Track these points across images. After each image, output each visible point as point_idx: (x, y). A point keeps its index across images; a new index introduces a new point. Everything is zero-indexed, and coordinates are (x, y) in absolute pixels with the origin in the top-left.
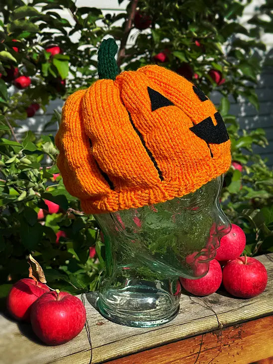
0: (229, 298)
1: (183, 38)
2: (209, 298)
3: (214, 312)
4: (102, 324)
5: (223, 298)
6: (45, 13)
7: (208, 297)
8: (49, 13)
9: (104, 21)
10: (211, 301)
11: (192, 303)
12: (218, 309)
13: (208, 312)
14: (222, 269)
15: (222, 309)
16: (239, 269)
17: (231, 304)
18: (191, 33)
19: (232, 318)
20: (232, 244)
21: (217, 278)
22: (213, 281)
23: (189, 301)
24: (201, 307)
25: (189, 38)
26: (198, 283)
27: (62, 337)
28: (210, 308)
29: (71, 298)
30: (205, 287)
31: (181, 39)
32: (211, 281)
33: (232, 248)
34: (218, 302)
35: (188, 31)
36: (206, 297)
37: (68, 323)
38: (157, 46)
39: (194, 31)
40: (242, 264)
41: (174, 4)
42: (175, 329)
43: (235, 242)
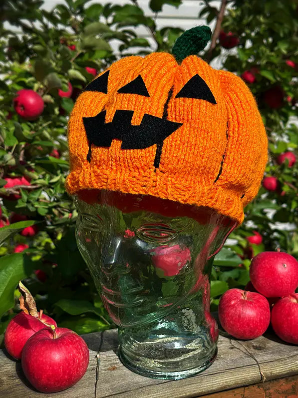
0: (279, 344)
1: (272, 56)
2: (254, 343)
3: (257, 361)
4: (114, 369)
5: (272, 344)
6: (120, 30)
7: (252, 342)
8: (125, 31)
11: (232, 348)
12: (261, 357)
13: (248, 360)
14: (271, 308)
15: (267, 357)
16: (290, 308)
17: (280, 352)
18: (279, 50)
19: (279, 369)
20: (282, 277)
21: (262, 318)
22: (256, 322)
23: (228, 345)
24: (242, 354)
25: (278, 56)
26: (238, 324)
27: (55, 384)
28: (251, 356)
29: (69, 337)
30: (247, 329)
31: (268, 57)
32: (254, 322)
33: (282, 283)
34: (264, 348)
35: (276, 49)
36: (249, 341)
37: (61, 367)
38: (244, 65)
39: (283, 48)
40: (295, 303)
41: (258, 17)
42: (202, 380)
43: (285, 275)
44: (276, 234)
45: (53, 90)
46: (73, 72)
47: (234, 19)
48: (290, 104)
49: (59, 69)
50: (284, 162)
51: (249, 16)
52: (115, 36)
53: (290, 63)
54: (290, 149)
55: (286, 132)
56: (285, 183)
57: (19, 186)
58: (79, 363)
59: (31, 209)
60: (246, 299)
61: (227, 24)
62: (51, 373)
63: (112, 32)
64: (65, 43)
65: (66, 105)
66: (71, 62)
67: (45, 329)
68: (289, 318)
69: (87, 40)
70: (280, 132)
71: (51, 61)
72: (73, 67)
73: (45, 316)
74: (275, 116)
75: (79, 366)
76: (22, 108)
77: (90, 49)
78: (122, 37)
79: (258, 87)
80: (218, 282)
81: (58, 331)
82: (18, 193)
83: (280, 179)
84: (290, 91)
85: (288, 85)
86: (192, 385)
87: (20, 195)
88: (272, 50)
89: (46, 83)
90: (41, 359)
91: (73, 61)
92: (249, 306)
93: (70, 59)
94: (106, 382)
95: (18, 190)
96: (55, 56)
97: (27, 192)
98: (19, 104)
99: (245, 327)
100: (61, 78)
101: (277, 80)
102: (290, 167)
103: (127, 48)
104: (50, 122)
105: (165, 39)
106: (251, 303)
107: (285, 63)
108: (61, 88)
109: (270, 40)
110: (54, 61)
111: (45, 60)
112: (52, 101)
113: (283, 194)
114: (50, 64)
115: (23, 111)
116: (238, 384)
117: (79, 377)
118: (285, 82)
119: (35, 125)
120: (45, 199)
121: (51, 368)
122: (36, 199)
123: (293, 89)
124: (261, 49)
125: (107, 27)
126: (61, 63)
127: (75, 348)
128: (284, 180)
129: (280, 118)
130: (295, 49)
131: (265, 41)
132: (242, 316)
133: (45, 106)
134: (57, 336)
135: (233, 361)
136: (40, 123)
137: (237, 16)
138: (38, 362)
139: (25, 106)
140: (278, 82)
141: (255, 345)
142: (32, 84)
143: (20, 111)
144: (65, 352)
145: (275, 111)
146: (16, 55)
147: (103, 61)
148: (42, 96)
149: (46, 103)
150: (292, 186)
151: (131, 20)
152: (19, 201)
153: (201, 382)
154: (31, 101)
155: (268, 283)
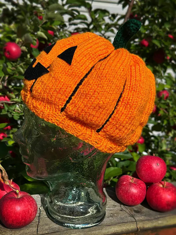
1: (160, 31)
2: (135, 208)
3: (135, 220)
5: (145, 210)
6: (70, 9)
7: (134, 207)
8: (73, 10)
9: (110, 18)
10: (136, 210)
11: (121, 210)
12: (138, 217)
13: (130, 219)
14: (147, 188)
15: (142, 218)
16: (158, 190)
17: (149, 215)
18: (165, 28)
19: (148, 225)
20: (156, 171)
21: (140, 195)
22: (136, 196)
23: (119, 208)
24: (127, 214)
25: (164, 32)
26: (126, 196)
27: (16, 224)
28: (133, 216)
29: (27, 197)
30: (131, 199)
31: (158, 32)
32: (135, 196)
33: (156, 174)
34: (140, 212)
35: (163, 27)
36: (132, 207)
37: (21, 215)
38: (143, 36)
39: (167, 27)
40: (161, 187)
41: (154, 7)
42: (103, 228)
43: (158, 170)
44: (152, 138)
45: (27, 44)
46: (40, 33)
47: (139, 7)
48: (168, 61)
49: (32, 31)
50: (162, 96)
51: (149, 6)
52: (67, 12)
53: (171, 36)
54: (166, 88)
55: (165, 78)
56: (161, 109)
57: (4, 101)
58: (31, 213)
59: (10, 116)
60: (133, 182)
61: (135, 10)
62: (14, 218)
63: (65, 10)
64: (36, 15)
65: (34, 53)
66: (39, 27)
67: (13, 192)
68: (157, 196)
69: (50, 14)
70: (161, 77)
71: (27, 26)
72: (40, 30)
73: (13, 183)
74: (159, 68)
75: (31, 215)
76: (8, 53)
77: (51, 20)
78: (71, 13)
79: (150, 49)
80: (116, 168)
81: (20, 193)
82: (2, 105)
83: (158, 106)
84: (169, 53)
85: (168, 50)
86: (96, 231)
87: (4, 106)
88: (160, 28)
89: (23, 39)
90: (9, 209)
91: (41, 26)
92: (134, 187)
93: (39, 25)
94: (46, 225)
95: (2, 104)
96: (30, 22)
97: (8, 105)
98: (7, 50)
99: (129, 198)
100: (32, 36)
101: (162, 46)
102: (165, 100)
103: (73, 20)
104: (24, 63)
105: (97, 16)
106: (135, 185)
107: (168, 36)
108: (32, 43)
109: (160, 20)
110: (29, 26)
111: (24, 25)
112: (26, 50)
113: (159, 115)
114: (27, 28)
115: (9, 55)
116: (123, 232)
117: (31, 221)
118: (167, 47)
119: (15, 64)
120: (18, 110)
121: (15, 215)
122: (13, 110)
123: (171, 52)
124: (154, 26)
125: (62, 7)
126: (33, 27)
127: (30, 204)
128: (160, 107)
129: (162, 69)
130: (174, 28)
131: (156, 22)
132: (128, 191)
133: (22, 53)
134: (19, 196)
135: (121, 219)
136: (18, 63)
137: (141, 5)
138: (8, 211)
139: (10, 52)
140: (162, 48)
141: (135, 209)
142: (15, 38)
143: (7, 55)
144: (23, 206)
145: (159, 65)
146: (7, 20)
147: (58, 27)
148: (21, 47)
149: (23, 51)
150: (165, 111)
151: (77, 3)
152: (3, 111)
153: (101, 230)
154: (14, 49)
155: (147, 174)
